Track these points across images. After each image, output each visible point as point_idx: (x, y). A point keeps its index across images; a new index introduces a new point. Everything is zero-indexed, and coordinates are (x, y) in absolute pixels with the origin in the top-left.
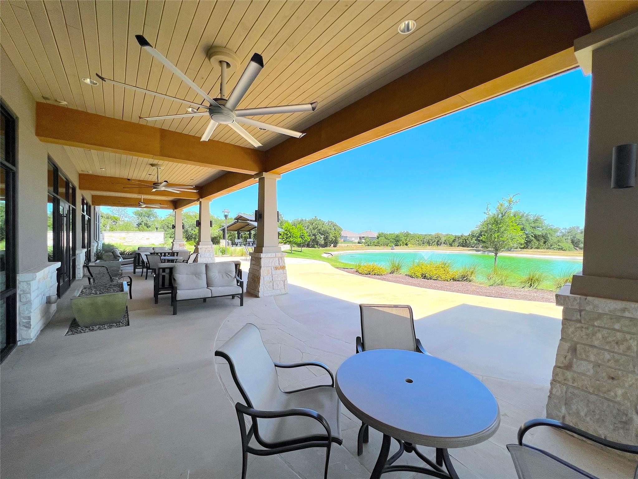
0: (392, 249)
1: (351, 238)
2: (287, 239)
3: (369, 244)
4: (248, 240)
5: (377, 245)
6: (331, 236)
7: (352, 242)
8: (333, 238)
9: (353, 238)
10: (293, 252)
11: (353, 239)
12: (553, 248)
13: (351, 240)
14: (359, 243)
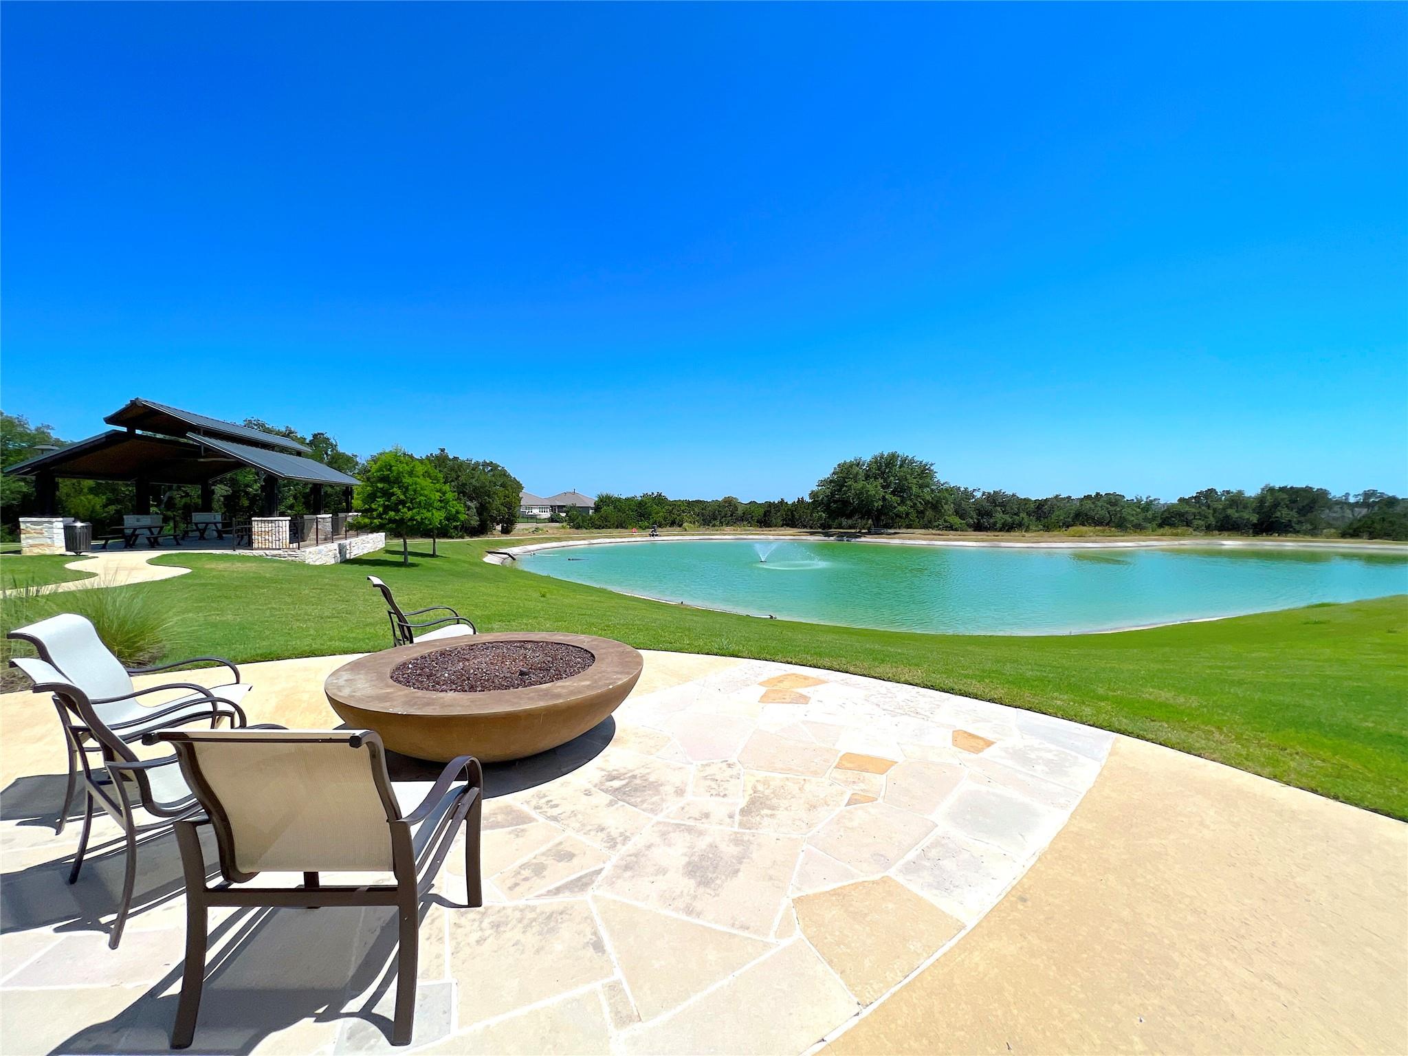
0: (653, 535)
1: (530, 507)
2: (385, 512)
3: (581, 524)
4: (197, 517)
5: (603, 525)
6: (497, 502)
7: (533, 518)
8: (502, 508)
9: (535, 508)
10: (411, 559)
11: (536, 511)
12: (937, 527)
13: (530, 514)
14: (552, 520)
